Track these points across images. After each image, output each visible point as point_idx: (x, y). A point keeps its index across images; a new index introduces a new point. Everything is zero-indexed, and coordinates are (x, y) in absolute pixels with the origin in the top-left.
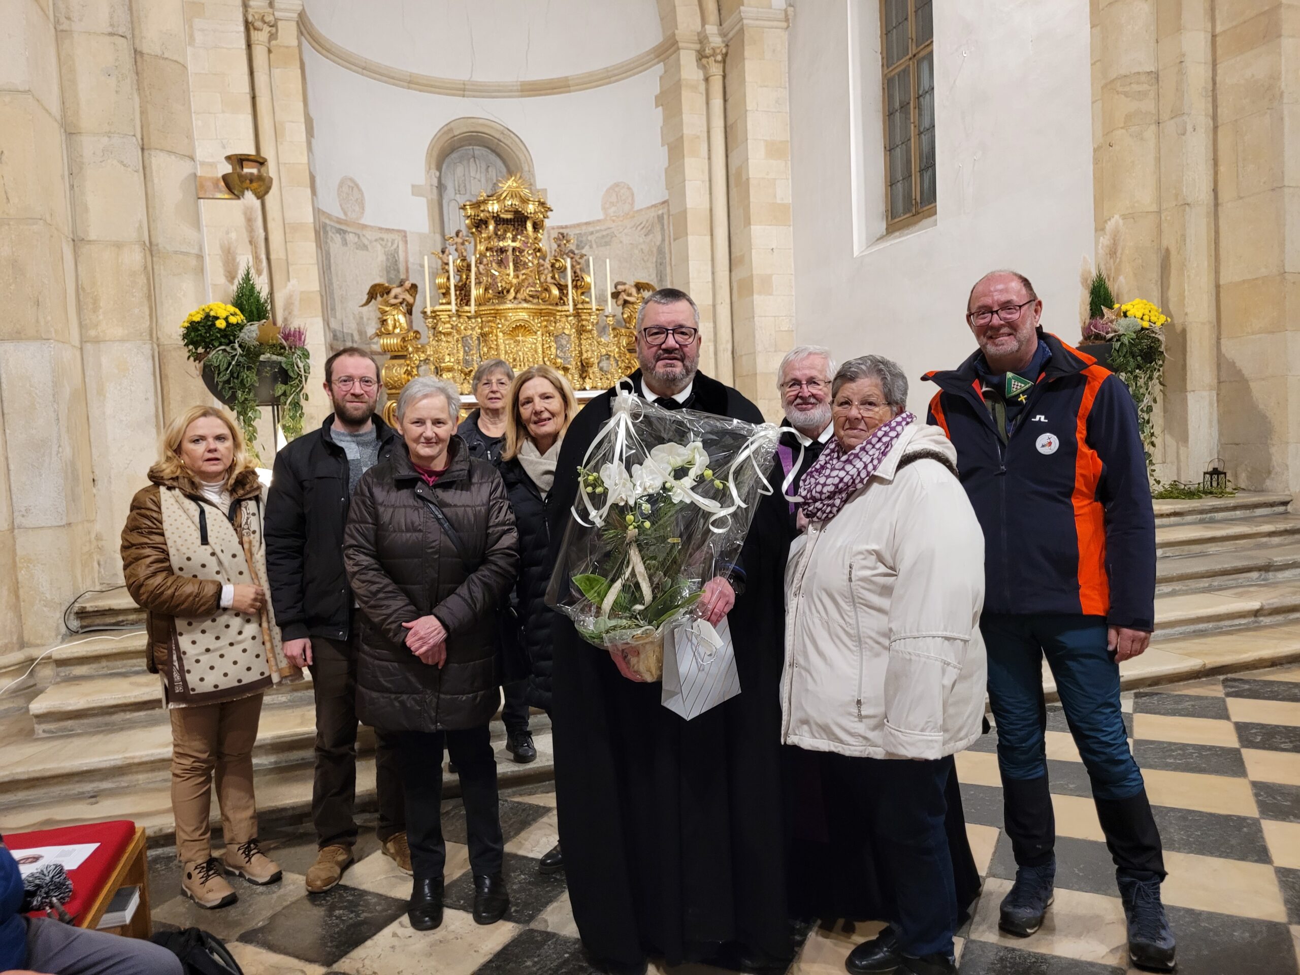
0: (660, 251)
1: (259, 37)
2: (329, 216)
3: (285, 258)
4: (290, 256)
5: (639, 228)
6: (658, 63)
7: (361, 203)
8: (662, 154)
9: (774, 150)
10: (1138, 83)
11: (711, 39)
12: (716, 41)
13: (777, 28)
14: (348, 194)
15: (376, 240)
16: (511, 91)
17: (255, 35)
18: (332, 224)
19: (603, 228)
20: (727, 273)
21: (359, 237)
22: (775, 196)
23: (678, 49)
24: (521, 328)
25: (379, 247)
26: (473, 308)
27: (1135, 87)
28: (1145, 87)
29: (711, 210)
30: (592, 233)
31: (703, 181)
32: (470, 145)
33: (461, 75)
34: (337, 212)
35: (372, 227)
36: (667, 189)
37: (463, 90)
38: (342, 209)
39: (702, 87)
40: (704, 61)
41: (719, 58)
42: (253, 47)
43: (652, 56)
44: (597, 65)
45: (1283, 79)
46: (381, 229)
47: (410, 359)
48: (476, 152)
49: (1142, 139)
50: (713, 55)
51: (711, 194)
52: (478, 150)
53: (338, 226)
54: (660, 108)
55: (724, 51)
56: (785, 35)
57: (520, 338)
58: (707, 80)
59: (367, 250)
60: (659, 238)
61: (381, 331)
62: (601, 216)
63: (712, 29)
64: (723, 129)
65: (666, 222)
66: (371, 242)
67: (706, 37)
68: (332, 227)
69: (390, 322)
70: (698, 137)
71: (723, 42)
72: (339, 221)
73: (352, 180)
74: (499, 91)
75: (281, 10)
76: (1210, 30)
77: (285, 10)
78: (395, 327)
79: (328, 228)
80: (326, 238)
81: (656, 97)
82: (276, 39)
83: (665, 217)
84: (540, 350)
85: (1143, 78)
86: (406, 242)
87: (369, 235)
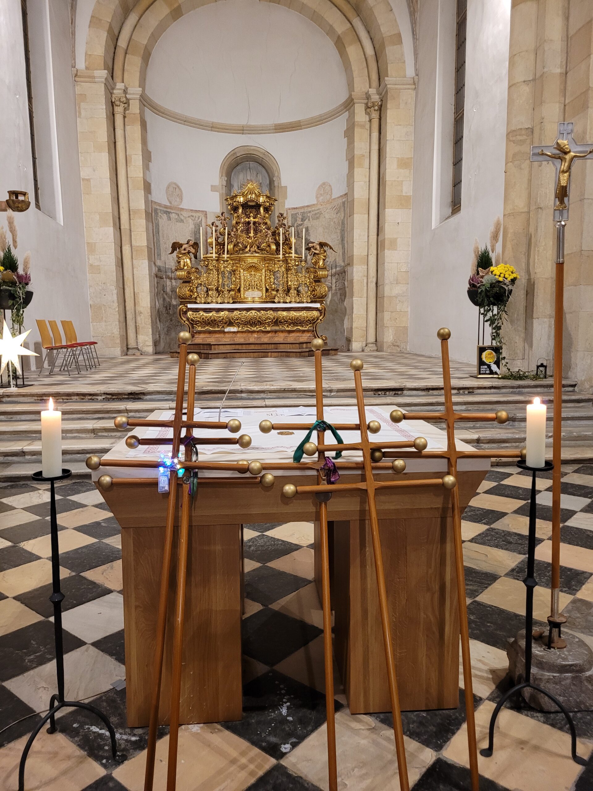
0: (343, 223)
1: (119, 110)
2: (160, 205)
3: (128, 228)
4: (132, 227)
5: (334, 209)
6: (346, 111)
7: (181, 197)
8: (346, 164)
9: (403, 163)
10: (520, 135)
11: (372, 97)
12: (375, 98)
13: (409, 89)
14: (173, 192)
15: (189, 217)
16: (270, 130)
17: (116, 108)
18: (161, 208)
19: (316, 209)
20: (376, 236)
21: (178, 215)
22: (402, 191)
23: (354, 104)
24: (253, 267)
25: (190, 221)
26: (226, 256)
27: (519, 138)
28: (525, 137)
29: (369, 199)
30: (310, 212)
31: (365, 182)
32: (247, 161)
33: (242, 122)
34: (165, 201)
35: (186, 210)
36: (347, 187)
37: (242, 130)
38: (168, 200)
39: (368, 126)
40: (368, 110)
41: (376, 108)
42: (115, 115)
43: (343, 107)
44: (316, 113)
45: (588, 133)
46: (192, 210)
47: (193, 283)
48: (251, 166)
49: (521, 169)
50: (373, 107)
51: (369, 189)
52: (252, 164)
53: (165, 210)
54: (346, 138)
55: (380, 103)
56: (413, 93)
57: (253, 273)
58: (370, 121)
59: (183, 222)
60: (343, 215)
61: (177, 268)
62: (315, 202)
63: (372, 91)
64: (377, 151)
65: (346, 206)
66: (186, 218)
67: (370, 96)
68: (161, 210)
69: (182, 263)
70: (364, 156)
71: (380, 98)
72: (166, 207)
73: (175, 184)
74: (263, 130)
75: (130, 94)
76: (563, 102)
77: (133, 94)
78: (184, 266)
79: (159, 211)
80: (157, 216)
81: (345, 132)
82: (128, 110)
83: (346, 203)
84: (263, 281)
85: (523, 132)
86: (207, 218)
87: (185, 214)
